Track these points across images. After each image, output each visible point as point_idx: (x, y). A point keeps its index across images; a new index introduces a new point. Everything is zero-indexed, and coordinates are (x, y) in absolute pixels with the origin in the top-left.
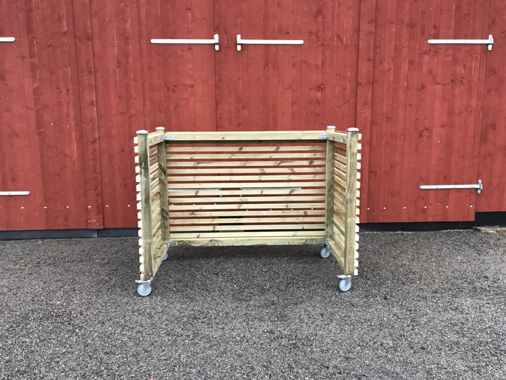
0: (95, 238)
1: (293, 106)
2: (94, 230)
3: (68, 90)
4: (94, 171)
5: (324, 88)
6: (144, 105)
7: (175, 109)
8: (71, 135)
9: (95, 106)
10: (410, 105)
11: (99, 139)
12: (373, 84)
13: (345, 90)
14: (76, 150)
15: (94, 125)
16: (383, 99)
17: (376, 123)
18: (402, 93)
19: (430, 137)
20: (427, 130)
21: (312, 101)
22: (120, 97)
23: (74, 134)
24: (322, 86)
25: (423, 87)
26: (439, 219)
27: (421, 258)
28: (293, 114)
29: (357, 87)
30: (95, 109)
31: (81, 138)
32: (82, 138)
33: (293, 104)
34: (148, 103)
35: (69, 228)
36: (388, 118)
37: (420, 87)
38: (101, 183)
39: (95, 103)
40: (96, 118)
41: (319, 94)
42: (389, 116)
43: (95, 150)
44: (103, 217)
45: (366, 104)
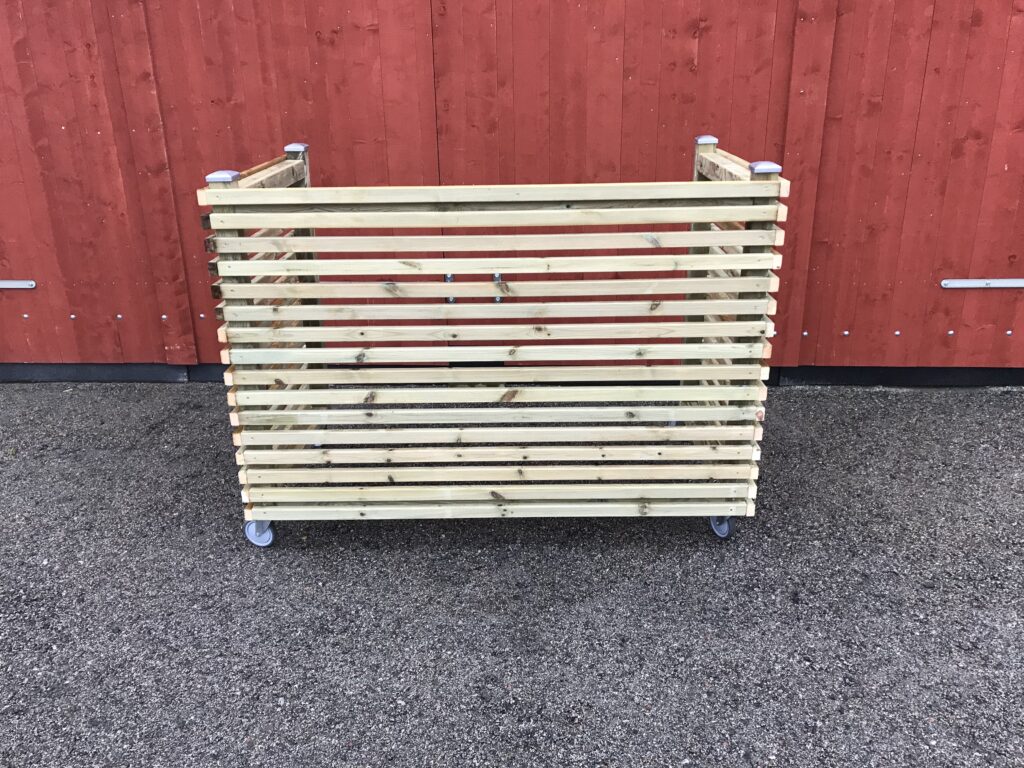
0: (183, 382)
1: (625, 77)
2: (179, 367)
3: (88, 46)
4: (167, 238)
5: (707, 29)
6: (265, 80)
7: (338, 90)
8: (107, 154)
9: (154, 85)
10: (937, 70)
11: (170, 164)
12: (839, 15)
13: (760, 33)
14: (122, 189)
15: (155, 130)
16: (862, 56)
17: (841, 118)
18: (918, 38)
19: (982, 155)
20: (977, 136)
21: (674, 64)
22: (209, 62)
23: (114, 150)
24: (703, 25)
25: (977, 19)
26: (982, 362)
27: (917, 472)
28: (624, 98)
29: (795, 24)
30: (154, 92)
31: (130, 159)
32: (132, 161)
33: (627, 72)
34: (273, 76)
35: (126, 361)
36: (874, 107)
37: (970, 21)
38: (185, 264)
39: (152, 78)
40: (158, 113)
41: (694, 45)
42: (873, 100)
43: (163, 190)
44: (196, 340)
45: (816, 69)
